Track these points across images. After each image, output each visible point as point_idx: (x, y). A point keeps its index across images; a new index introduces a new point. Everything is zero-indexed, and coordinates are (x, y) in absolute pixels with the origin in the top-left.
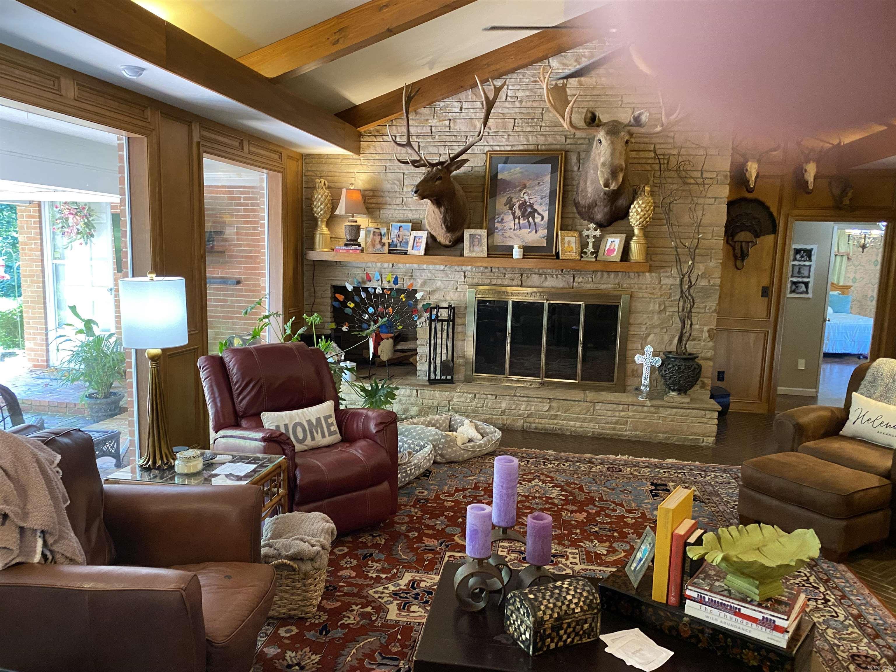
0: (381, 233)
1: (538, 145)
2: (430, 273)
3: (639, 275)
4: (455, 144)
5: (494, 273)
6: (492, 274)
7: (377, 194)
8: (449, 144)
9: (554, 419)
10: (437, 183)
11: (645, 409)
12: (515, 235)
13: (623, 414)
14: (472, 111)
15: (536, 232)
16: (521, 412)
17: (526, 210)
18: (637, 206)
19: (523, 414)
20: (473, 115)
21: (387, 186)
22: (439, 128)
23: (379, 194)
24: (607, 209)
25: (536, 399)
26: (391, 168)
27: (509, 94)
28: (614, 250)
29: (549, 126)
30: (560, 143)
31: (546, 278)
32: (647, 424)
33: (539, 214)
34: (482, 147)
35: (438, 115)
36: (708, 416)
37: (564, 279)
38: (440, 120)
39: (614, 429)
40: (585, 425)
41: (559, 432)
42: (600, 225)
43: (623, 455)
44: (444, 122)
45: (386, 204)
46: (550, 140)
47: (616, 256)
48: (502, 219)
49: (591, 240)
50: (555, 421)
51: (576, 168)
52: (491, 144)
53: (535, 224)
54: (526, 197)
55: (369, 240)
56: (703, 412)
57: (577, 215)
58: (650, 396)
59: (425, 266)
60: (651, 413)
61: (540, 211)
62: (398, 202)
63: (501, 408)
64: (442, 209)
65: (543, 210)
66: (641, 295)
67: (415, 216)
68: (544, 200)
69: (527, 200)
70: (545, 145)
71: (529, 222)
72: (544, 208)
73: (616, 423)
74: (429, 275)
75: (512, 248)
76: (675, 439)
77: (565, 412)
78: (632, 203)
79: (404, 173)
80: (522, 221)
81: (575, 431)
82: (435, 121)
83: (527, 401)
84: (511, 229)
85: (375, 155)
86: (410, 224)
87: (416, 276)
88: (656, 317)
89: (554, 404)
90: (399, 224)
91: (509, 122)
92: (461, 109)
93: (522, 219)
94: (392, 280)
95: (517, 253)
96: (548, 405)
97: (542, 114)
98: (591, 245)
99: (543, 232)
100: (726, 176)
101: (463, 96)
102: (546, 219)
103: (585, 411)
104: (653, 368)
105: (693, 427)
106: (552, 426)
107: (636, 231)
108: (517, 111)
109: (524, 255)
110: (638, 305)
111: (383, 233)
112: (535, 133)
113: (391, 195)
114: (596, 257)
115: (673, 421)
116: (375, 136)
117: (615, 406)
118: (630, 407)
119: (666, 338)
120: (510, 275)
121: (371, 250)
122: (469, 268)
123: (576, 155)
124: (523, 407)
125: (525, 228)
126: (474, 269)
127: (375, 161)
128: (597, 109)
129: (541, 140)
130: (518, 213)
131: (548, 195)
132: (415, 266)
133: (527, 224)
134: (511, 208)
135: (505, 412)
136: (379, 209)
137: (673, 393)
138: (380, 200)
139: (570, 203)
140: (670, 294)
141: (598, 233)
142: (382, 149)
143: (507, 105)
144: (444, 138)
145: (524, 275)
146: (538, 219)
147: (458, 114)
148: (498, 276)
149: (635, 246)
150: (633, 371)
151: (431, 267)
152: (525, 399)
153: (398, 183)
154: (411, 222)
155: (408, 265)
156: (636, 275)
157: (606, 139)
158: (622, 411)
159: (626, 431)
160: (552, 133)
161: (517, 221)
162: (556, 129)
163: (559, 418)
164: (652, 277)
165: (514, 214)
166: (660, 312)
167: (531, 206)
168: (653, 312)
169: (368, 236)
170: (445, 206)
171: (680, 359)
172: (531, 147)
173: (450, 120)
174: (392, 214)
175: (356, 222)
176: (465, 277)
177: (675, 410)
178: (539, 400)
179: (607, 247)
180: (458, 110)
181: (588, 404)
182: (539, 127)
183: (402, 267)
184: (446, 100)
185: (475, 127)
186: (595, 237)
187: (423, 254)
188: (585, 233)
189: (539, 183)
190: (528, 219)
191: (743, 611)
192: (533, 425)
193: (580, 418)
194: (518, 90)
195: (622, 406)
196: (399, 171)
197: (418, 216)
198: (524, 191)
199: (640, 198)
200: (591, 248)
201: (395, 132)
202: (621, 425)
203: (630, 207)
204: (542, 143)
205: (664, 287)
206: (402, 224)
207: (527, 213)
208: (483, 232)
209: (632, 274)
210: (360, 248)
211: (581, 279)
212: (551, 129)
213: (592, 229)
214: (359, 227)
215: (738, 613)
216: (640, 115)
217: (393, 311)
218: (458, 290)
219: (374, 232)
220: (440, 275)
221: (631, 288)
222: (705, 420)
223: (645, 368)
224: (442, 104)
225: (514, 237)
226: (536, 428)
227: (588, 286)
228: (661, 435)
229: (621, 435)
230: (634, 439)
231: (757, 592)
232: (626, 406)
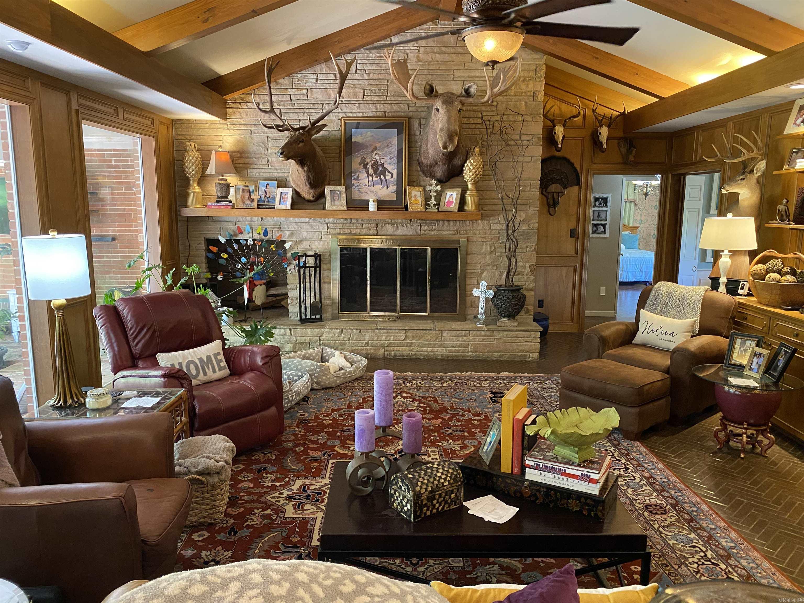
0: (249, 190)
1: (385, 112)
2: (297, 225)
3: (473, 223)
4: (313, 111)
5: (353, 224)
6: (352, 225)
7: (243, 155)
8: (307, 111)
9: (410, 346)
10: (300, 145)
11: (483, 333)
12: (369, 190)
13: (465, 338)
14: (326, 81)
15: (387, 188)
16: (382, 342)
17: (378, 169)
18: (469, 165)
19: (384, 344)
20: (328, 85)
21: (253, 148)
22: (298, 96)
23: (246, 155)
24: (445, 168)
25: (394, 331)
26: (256, 131)
27: (358, 68)
28: (452, 202)
29: (394, 96)
30: (403, 110)
31: (398, 227)
32: (485, 345)
33: (389, 172)
34: (336, 114)
35: (297, 85)
36: (533, 336)
37: (413, 228)
38: (298, 89)
39: (458, 351)
40: (436, 349)
41: (414, 357)
42: (440, 181)
43: (466, 372)
44: (302, 92)
45: (252, 164)
46: (395, 108)
47: (454, 207)
48: (358, 177)
49: (433, 194)
50: (411, 348)
51: (418, 133)
52: (345, 111)
53: (386, 181)
54: (377, 158)
55: (239, 197)
56: (528, 333)
57: (421, 173)
58: (486, 323)
59: (291, 219)
60: (488, 336)
61: (389, 169)
62: (263, 163)
63: (365, 339)
64: (306, 169)
65: (392, 168)
66: (475, 239)
67: (280, 175)
68: (392, 160)
69: (378, 160)
70: (391, 112)
71: (381, 179)
72: (393, 167)
73: (460, 346)
74: (296, 227)
75: (368, 201)
76: (507, 356)
77: (419, 340)
78: (465, 162)
79: (268, 137)
80: (375, 179)
81: (427, 355)
82: (294, 90)
83: (387, 333)
84: (366, 185)
85: (240, 120)
86: (276, 182)
87: (284, 228)
88: (488, 257)
89: (409, 334)
90: (266, 182)
91: (360, 92)
92: (317, 79)
93: (374, 176)
94: (262, 233)
95: (372, 206)
96: (404, 335)
97: (387, 85)
98: (433, 198)
99: (393, 188)
100: (539, 138)
101: (317, 68)
102: (395, 176)
103: (434, 338)
104: (487, 299)
105: (520, 346)
106: (408, 352)
107: (470, 186)
108: (366, 82)
109: (378, 208)
110: (473, 248)
111: (251, 190)
112: (382, 102)
113: (257, 156)
114: (438, 208)
115: (505, 342)
116: (240, 103)
117: (459, 332)
118: (471, 332)
119: (497, 274)
120: (367, 225)
121: (241, 205)
122: (331, 220)
123: (418, 121)
124: (383, 338)
125: (378, 184)
126: (335, 221)
127: (241, 126)
128: (433, 82)
129: (388, 108)
130: (371, 171)
131: (396, 155)
132: (283, 219)
133: (380, 181)
134: (365, 166)
135: (368, 343)
136: (247, 169)
137: (504, 319)
138: (247, 160)
139: (415, 163)
140: (499, 237)
141: (439, 188)
142: (247, 115)
143: (357, 77)
144: (303, 106)
145: (379, 226)
146: (388, 177)
147: (314, 84)
148: (357, 227)
149: (468, 198)
150: (472, 302)
151: (297, 220)
152: (385, 331)
153: (263, 145)
154: (276, 180)
155: (276, 218)
156: (471, 222)
157: (442, 108)
158: (465, 336)
159: (468, 352)
160: (397, 102)
161: (370, 178)
162: (400, 98)
163: (413, 345)
164: (483, 224)
165: (367, 172)
166: (491, 253)
167: (382, 165)
168: (485, 253)
169: (238, 193)
170: (308, 166)
171: (509, 290)
172: (380, 114)
173: (307, 89)
174: (259, 173)
175: (226, 180)
176: (328, 228)
177: (506, 333)
178: (397, 331)
179: (447, 200)
180: (314, 81)
181: (437, 332)
182: (385, 97)
183: (270, 220)
184: (302, 72)
185: (330, 96)
186: (436, 191)
187: (289, 208)
188: (428, 188)
189: (388, 145)
190: (380, 176)
191: (568, 471)
192: (393, 353)
193: (431, 344)
194: (366, 64)
195: (464, 332)
196: (263, 135)
197: (282, 175)
198: (375, 152)
199: (472, 158)
200: (433, 201)
201: (258, 100)
202: (464, 347)
203: (463, 166)
204: (388, 110)
205: (493, 231)
206: (269, 182)
207: (379, 172)
208: (342, 189)
209: (467, 223)
210: (231, 204)
211: (426, 228)
212: (396, 98)
213: (434, 185)
214: (229, 184)
215: (564, 473)
216: (469, 87)
217: (264, 261)
218: (323, 239)
219: (243, 189)
220: (306, 227)
221: (467, 234)
222: (530, 339)
223: (481, 299)
224: (299, 76)
225: (369, 192)
226: (395, 355)
227: (433, 233)
228: (496, 354)
229: (465, 356)
230: (475, 359)
231: (577, 456)
232: (467, 332)
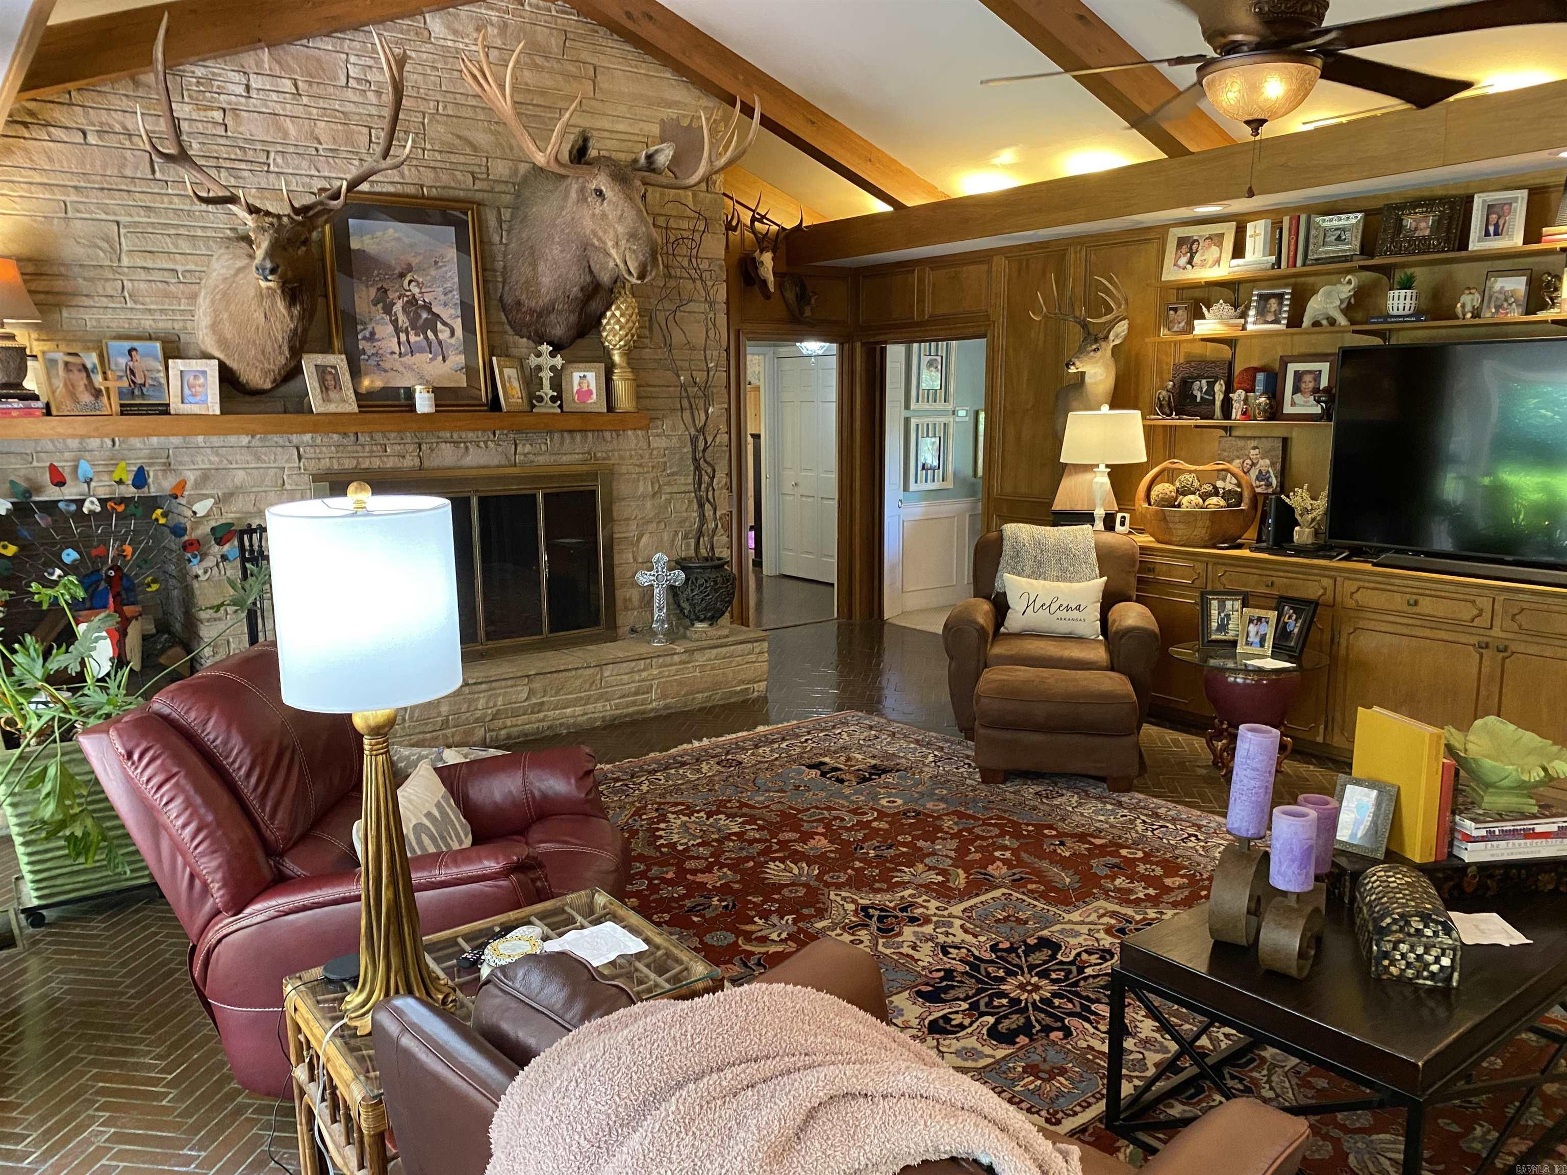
0: (84, 366)
1: (422, 186)
2: (217, 454)
4: (243, 166)
5: (362, 445)
6: (359, 448)
7: (45, 269)
8: (228, 164)
9: (539, 712)
11: (676, 658)
12: (402, 364)
13: (644, 674)
14: (274, 96)
15: (444, 360)
16: (478, 714)
17: (420, 316)
18: (618, 313)
19: (486, 715)
20: (278, 106)
21: (72, 251)
22: (200, 125)
23: (55, 270)
25: (503, 683)
26: (81, 207)
27: (351, 74)
28: (590, 392)
29: (441, 152)
30: (463, 186)
31: (467, 448)
32: (680, 683)
33: (445, 324)
34: (307, 180)
35: (194, 95)
36: (757, 650)
37: (500, 449)
38: (199, 108)
39: (634, 703)
40: (590, 707)
41: (548, 733)
44: (210, 114)
45: (74, 295)
46: (445, 178)
48: (373, 334)
49: (546, 375)
50: (541, 715)
51: (497, 239)
52: (326, 174)
53: (440, 343)
54: (416, 290)
55: (59, 384)
56: (750, 646)
58: (672, 636)
59: (200, 439)
60: (685, 663)
61: (444, 316)
62: (110, 292)
63: (439, 714)
65: (451, 314)
67: (161, 325)
68: (450, 295)
69: (417, 296)
70: (436, 188)
71: (427, 338)
72: (453, 311)
73: (636, 694)
74: (215, 459)
75: (410, 394)
76: (718, 696)
77: (557, 694)
79: (118, 223)
80: (413, 338)
81: (574, 724)
82: (187, 108)
83: (490, 690)
84: (393, 353)
85: (31, 173)
86: (158, 345)
87: (181, 463)
89: (537, 685)
90: (127, 345)
91: (360, 133)
92: (248, 88)
93: (412, 333)
95: (424, 403)
96: (526, 689)
97: (423, 124)
98: (546, 383)
99: (457, 359)
101: (249, 59)
102: (459, 332)
103: (587, 686)
104: (672, 590)
105: (739, 671)
106: (536, 726)
107: (617, 358)
108: (374, 111)
109: (436, 406)
110: (623, 488)
111: (89, 366)
112: (414, 162)
113: (92, 273)
114: (561, 406)
115: (713, 669)
116: (25, 125)
117: (633, 664)
118: (654, 660)
120: (397, 447)
121: (68, 406)
122: (307, 437)
123: (495, 212)
124: (481, 704)
125: (422, 351)
126: (319, 440)
127: (33, 188)
129: (428, 177)
130: (403, 320)
131: (456, 286)
132: (176, 440)
133: (425, 343)
134: (388, 310)
135: (448, 721)
136: (59, 306)
137: (699, 626)
138: (59, 285)
139: (494, 303)
140: (665, 463)
141: (558, 361)
142: (51, 160)
143: (350, 94)
144: (215, 150)
145: (424, 447)
146: (444, 334)
147: (243, 100)
148: (371, 451)
149: (621, 386)
151: (216, 440)
152: (483, 686)
153: (105, 245)
154: (157, 339)
155: (155, 440)
156: (614, 435)
158: (644, 670)
159: (651, 701)
160: (448, 166)
161: (403, 337)
162: (453, 158)
163: (546, 707)
164: (637, 437)
165: (395, 323)
166: (654, 495)
171: (712, 567)
172: (411, 190)
173: (224, 110)
174: (98, 320)
175: (12, 337)
176: (300, 457)
177: (715, 651)
178: (510, 682)
179: (576, 388)
180: (241, 90)
181: (592, 670)
182: (420, 151)
183: (139, 445)
184: (207, 63)
185: (286, 134)
186: (553, 368)
187: (218, 412)
188: (533, 361)
189: (436, 263)
190: (425, 334)
191: (1539, 829)
192: (503, 732)
193: (581, 698)
194: (370, 67)
195: (642, 662)
196: (104, 216)
197: (169, 325)
198: (408, 278)
199: (622, 299)
200: (547, 391)
201: (82, 121)
202: (643, 693)
204: (428, 183)
205: (655, 452)
206: (135, 344)
207: (421, 322)
209: (607, 435)
210: (39, 404)
211: (528, 448)
212: (445, 157)
213: (546, 355)
214: (24, 349)
215: (1530, 835)
216: (657, 151)
217: (133, 555)
218: (287, 487)
219: (67, 364)
220: (244, 457)
222: (753, 657)
223: (656, 591)
224: (200, 71)
225: (401, 369)
226: (509, 737)
227: (541, 459)
228: (700, 696)
229: (644, 712)
230: (665, 713)
232: (648, 661)
